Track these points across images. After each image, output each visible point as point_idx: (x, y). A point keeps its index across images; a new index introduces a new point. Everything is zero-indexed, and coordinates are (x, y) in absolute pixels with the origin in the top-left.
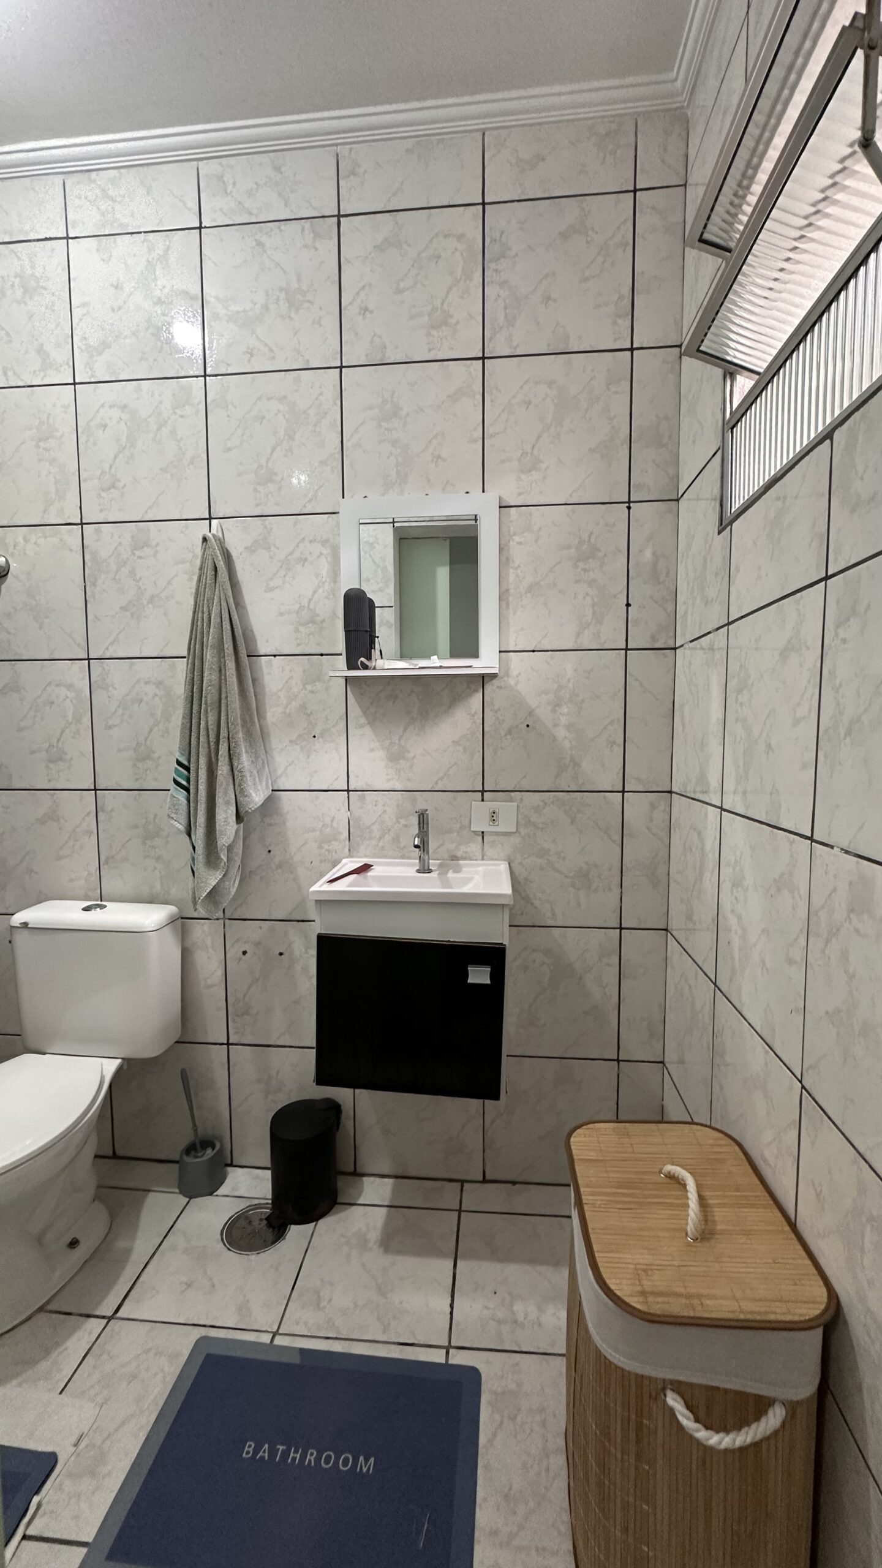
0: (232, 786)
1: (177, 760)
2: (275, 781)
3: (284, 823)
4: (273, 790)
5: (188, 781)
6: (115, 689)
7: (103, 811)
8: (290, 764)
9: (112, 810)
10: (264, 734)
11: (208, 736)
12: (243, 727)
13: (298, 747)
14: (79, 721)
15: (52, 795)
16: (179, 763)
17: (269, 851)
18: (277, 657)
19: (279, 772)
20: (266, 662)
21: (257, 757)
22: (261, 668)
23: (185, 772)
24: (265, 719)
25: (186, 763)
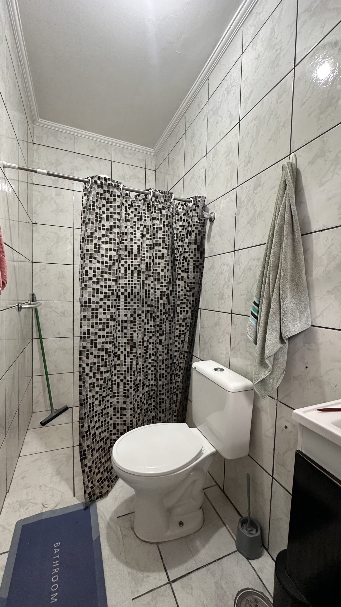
0: (278, 319)
1: (254, 301)
2: (314, 319)
3: (318, 350)
4: (311, 326)
5: (258, 314)
6: (242, 264)
7: (233, 324)
8: (326, 309)
9: (236, 324)
10: (309, 286)
11: (269, 287)
12: (292, 281)
13: (333, 297)
14: (229, 281)
15: (219, 314)
16: (255, 303)
17: (307, 367)
18: (323, 231)
19: (318, 313)
20: (315, 236)
21: (301, 301)
22: (312, 241)
23: (257, 308)
24: (311, 276)
25: (257, 302)
